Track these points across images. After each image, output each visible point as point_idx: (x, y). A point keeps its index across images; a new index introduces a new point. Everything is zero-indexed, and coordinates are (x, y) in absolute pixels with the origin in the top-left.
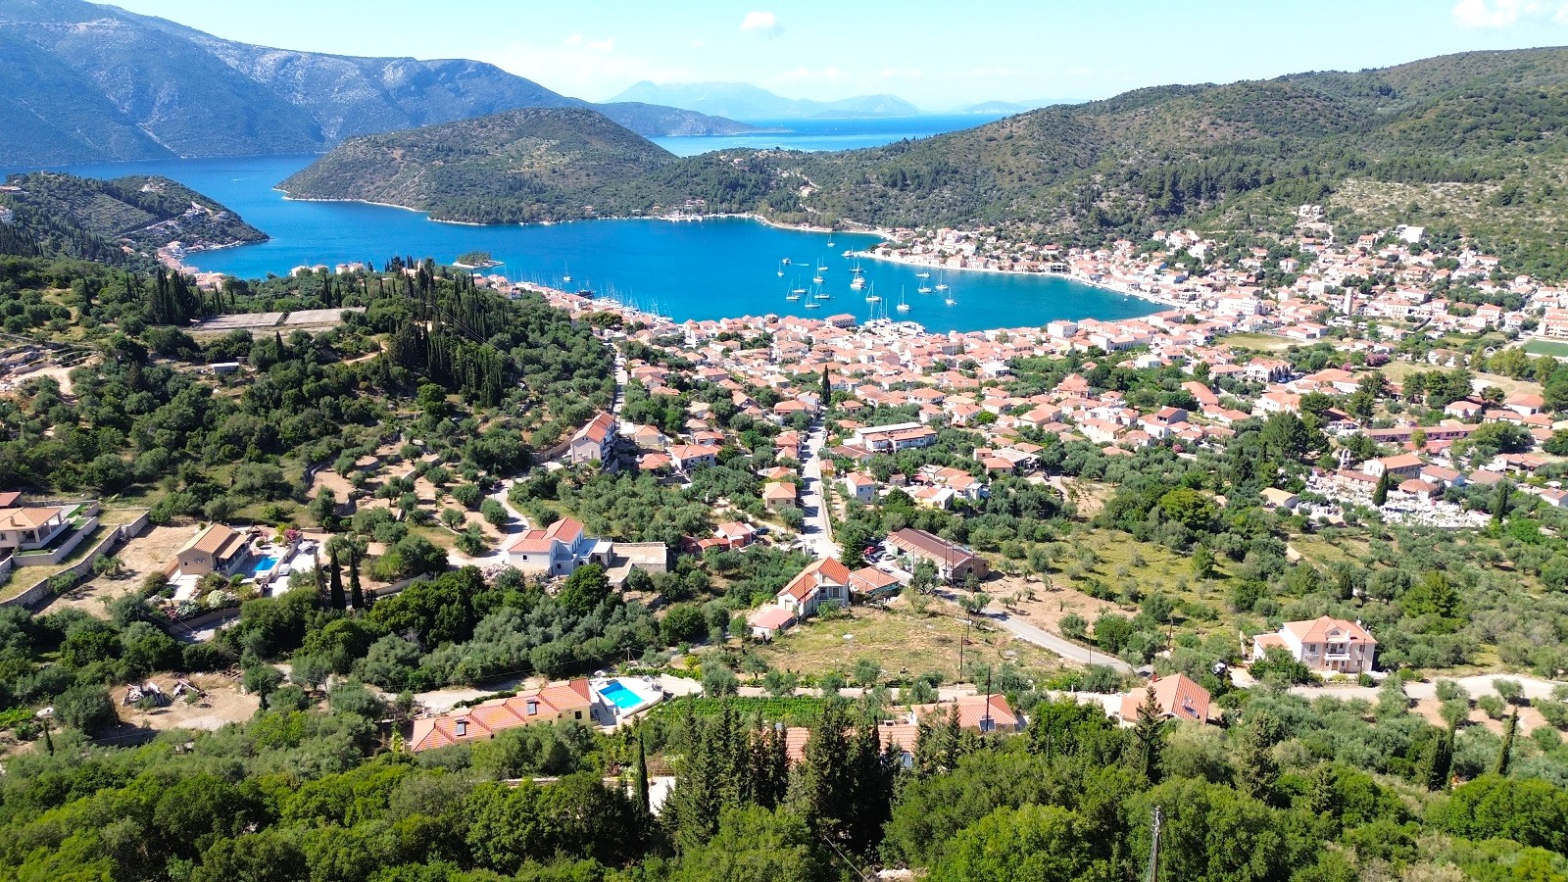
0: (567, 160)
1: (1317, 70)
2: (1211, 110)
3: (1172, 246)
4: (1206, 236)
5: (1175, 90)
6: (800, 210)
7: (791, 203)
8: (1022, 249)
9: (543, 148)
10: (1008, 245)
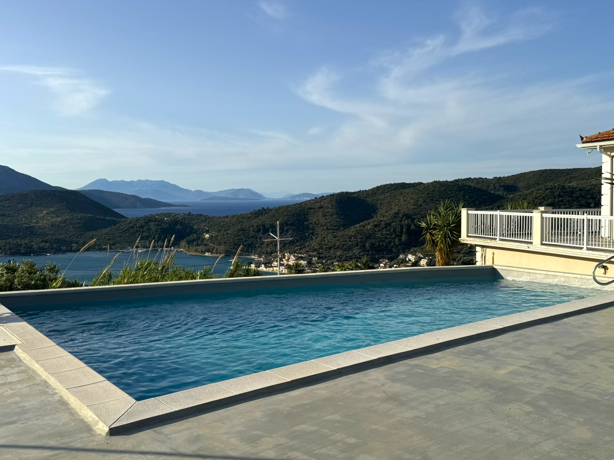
0: (59, 219)
1: (473, 177)
2: (423, 195)
3: (410, 260)
4: (427, 256)
5: (403, 186)
6: (205, 245)
7: (200, 242)
8: (332, 263)
9: (45, 212)
10: (324, 261)
